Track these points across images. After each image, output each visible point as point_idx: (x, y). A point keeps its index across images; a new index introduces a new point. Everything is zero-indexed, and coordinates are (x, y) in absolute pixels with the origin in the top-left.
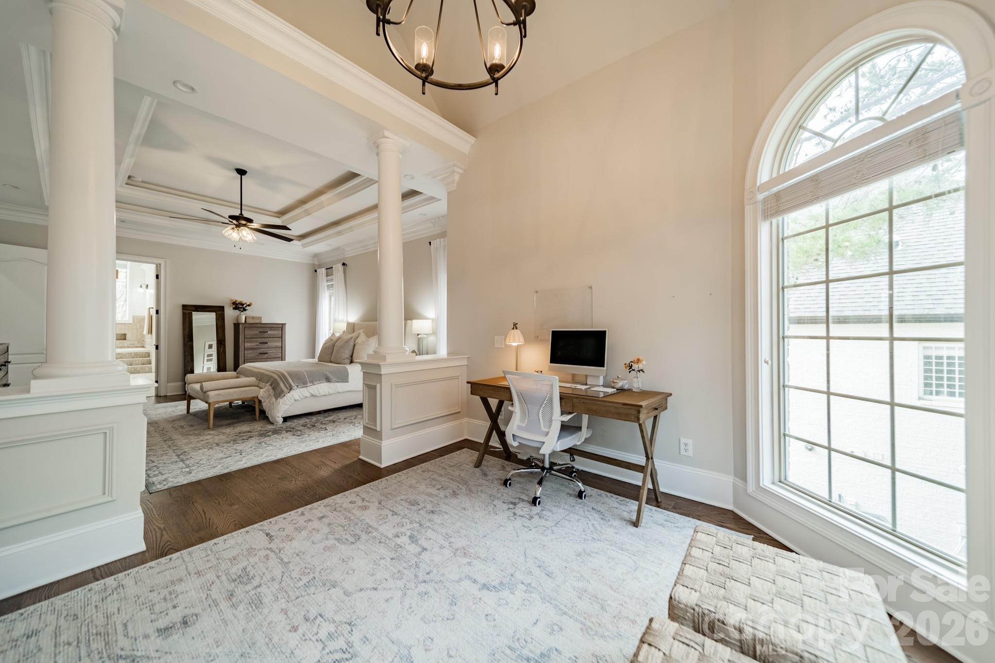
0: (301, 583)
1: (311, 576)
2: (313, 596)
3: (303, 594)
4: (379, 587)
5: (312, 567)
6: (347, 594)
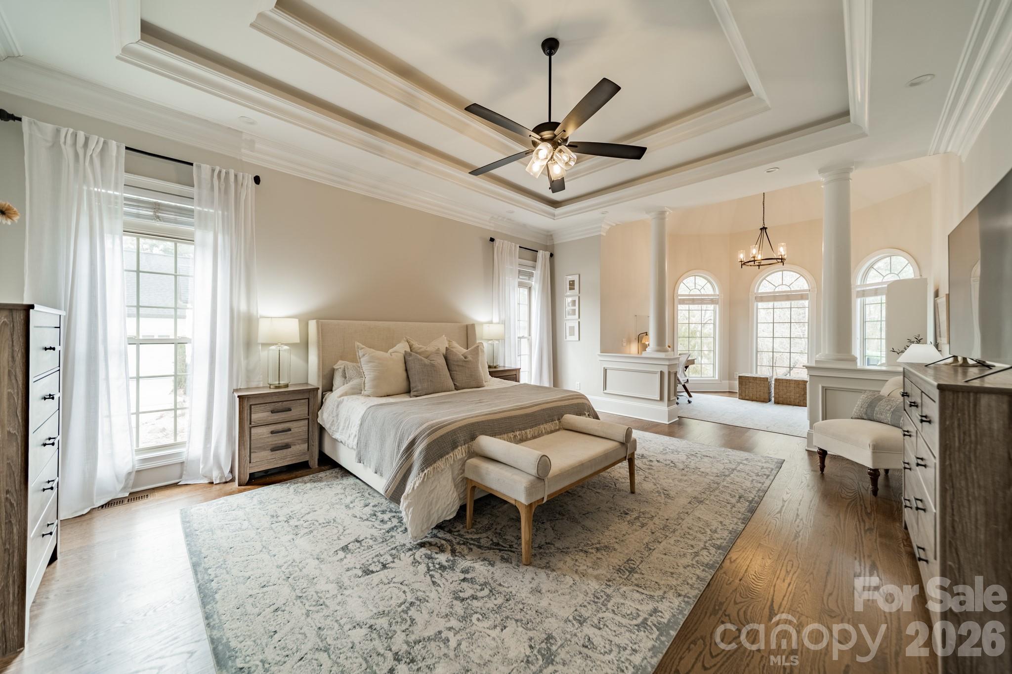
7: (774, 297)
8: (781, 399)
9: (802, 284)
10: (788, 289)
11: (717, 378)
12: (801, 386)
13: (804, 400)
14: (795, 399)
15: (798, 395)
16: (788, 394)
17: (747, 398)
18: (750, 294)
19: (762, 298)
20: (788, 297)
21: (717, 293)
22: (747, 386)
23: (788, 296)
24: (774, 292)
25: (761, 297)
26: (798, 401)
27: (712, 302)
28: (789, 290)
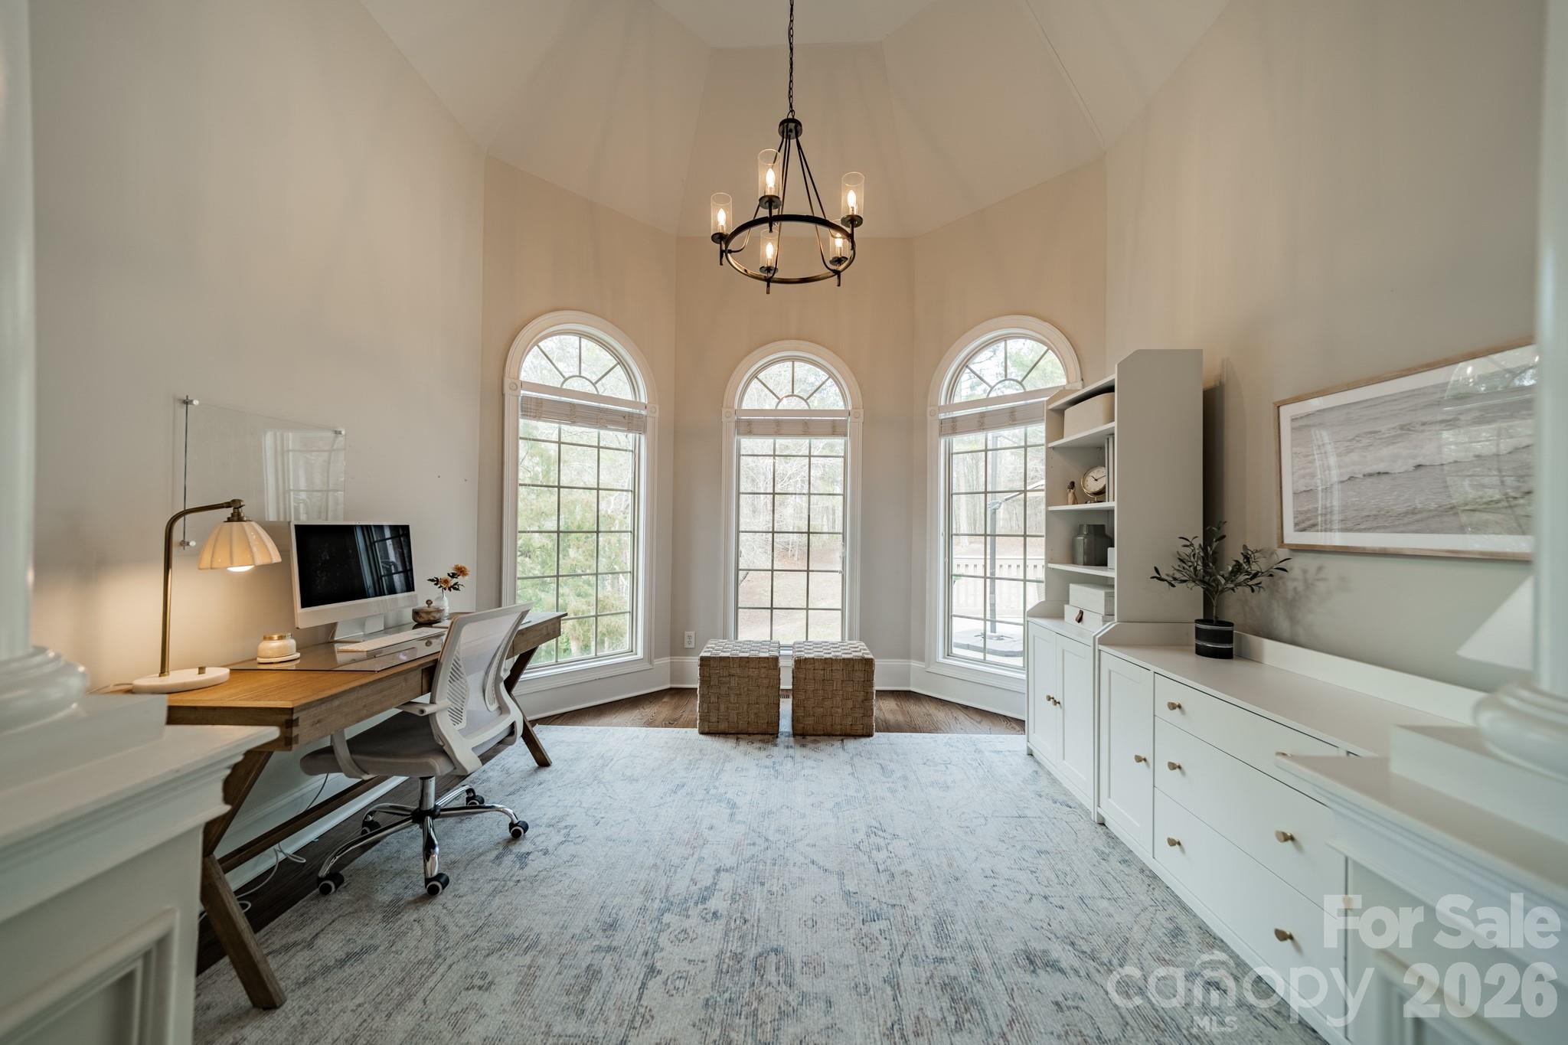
0: (882, 924)
1: (865, 929)
2: (876, 897)
3: (885, 906)
4: (808, 861)
5: (857, 944)
6: (841, 875)
7: (777, 425)
8: (810, 721)
9: (832, 398)
10: (803, 406)
11: (640, 655)
12: (859, 676)
13: (864, 715)
14: (844, 716)
15: (850, 704)
16: (828, 703)
17: (723, 726)
18: (724, 411)
19: (751, 426)
20: (806, 425)
21: (644, 399)
22: (724, 689)
23: (805, 423)
24: (775, 412)
25: (749, 423)
26: (849, 721)
27: (629, 422)
28: (806, 408)
